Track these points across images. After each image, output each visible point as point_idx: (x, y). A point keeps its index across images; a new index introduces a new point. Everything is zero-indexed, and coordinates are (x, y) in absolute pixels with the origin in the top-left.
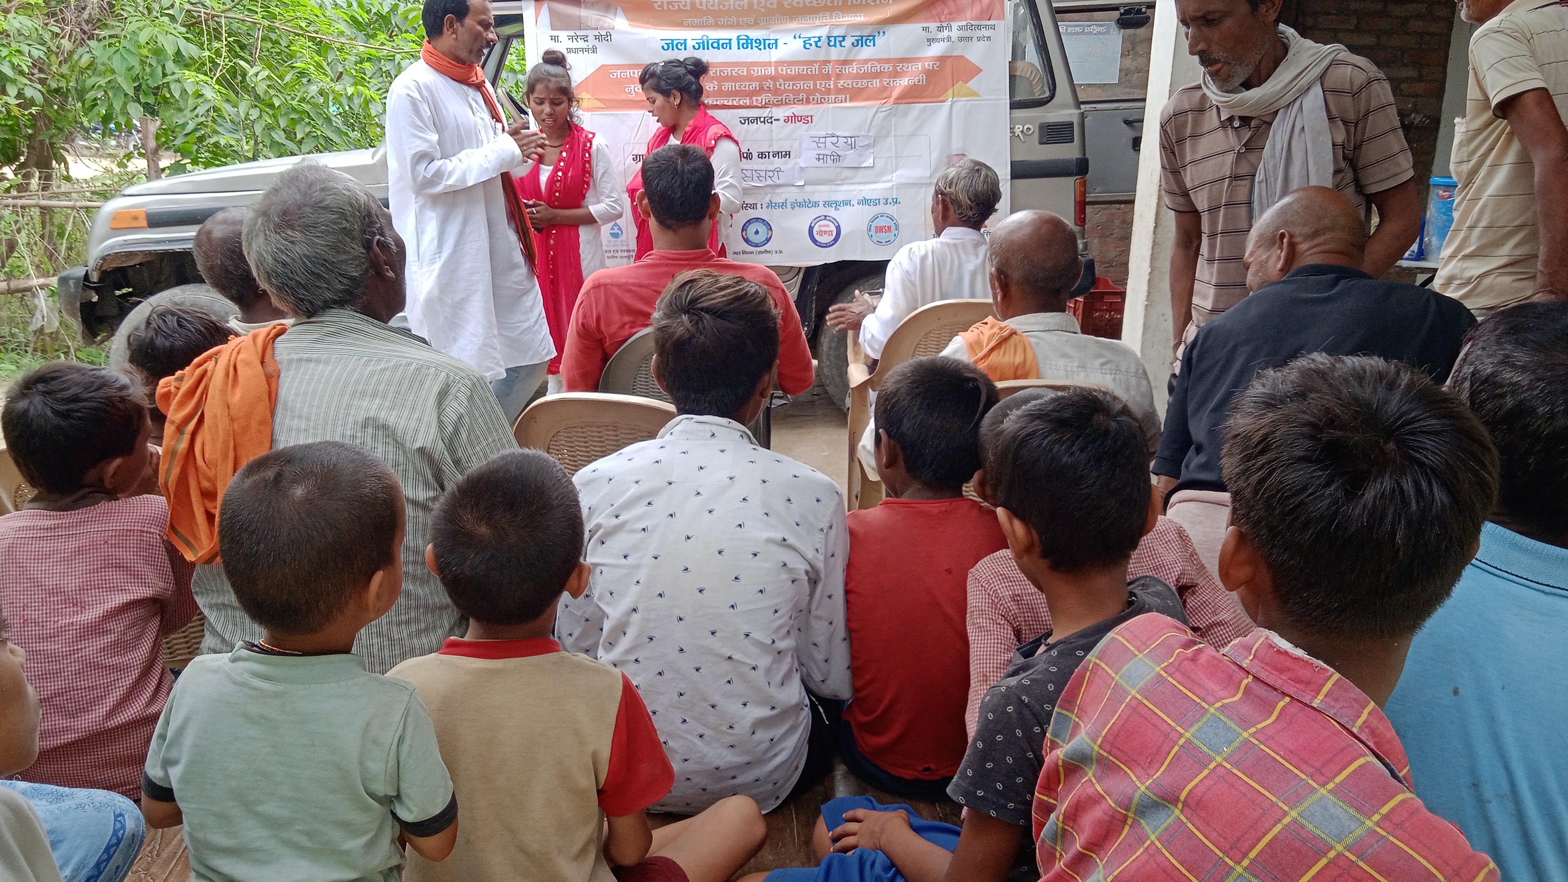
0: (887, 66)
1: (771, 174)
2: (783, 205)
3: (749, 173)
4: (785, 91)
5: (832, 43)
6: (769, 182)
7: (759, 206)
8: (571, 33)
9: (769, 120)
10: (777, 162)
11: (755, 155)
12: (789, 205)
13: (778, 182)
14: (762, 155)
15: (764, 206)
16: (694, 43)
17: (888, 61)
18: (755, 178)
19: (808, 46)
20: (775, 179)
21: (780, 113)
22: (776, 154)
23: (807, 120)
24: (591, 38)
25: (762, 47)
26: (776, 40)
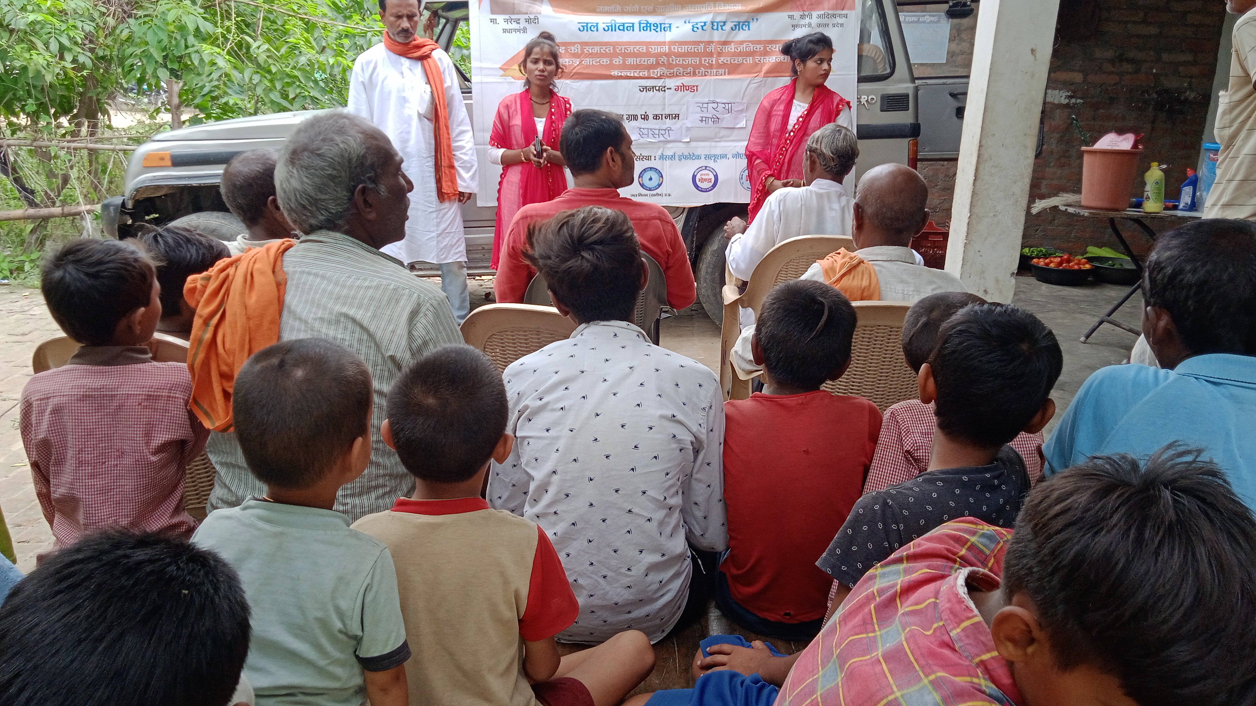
0: (758, 46)
1: (663, 132)
2: (673, 157)
3: (645, 132)
4: (677, 65)
5: (715, 27)
6: (662, 138)
7: (653, 158)
8: (507, 17)
9: (663, 89)
10: (668, 123)
11: (651, 117)
12: (677, 157)
13: (669, 139)
14: (656, 117)
15: (657, 158)
16: (604, 26)
17: (759, 42)
18: (650, 135)
19: (695, 29)
20: (666, 136)
21: (672, 83)
22: (668, 116)
23: (692, 89)
24: (522, 21)
25: (658, 29)
26: (670, 24)
